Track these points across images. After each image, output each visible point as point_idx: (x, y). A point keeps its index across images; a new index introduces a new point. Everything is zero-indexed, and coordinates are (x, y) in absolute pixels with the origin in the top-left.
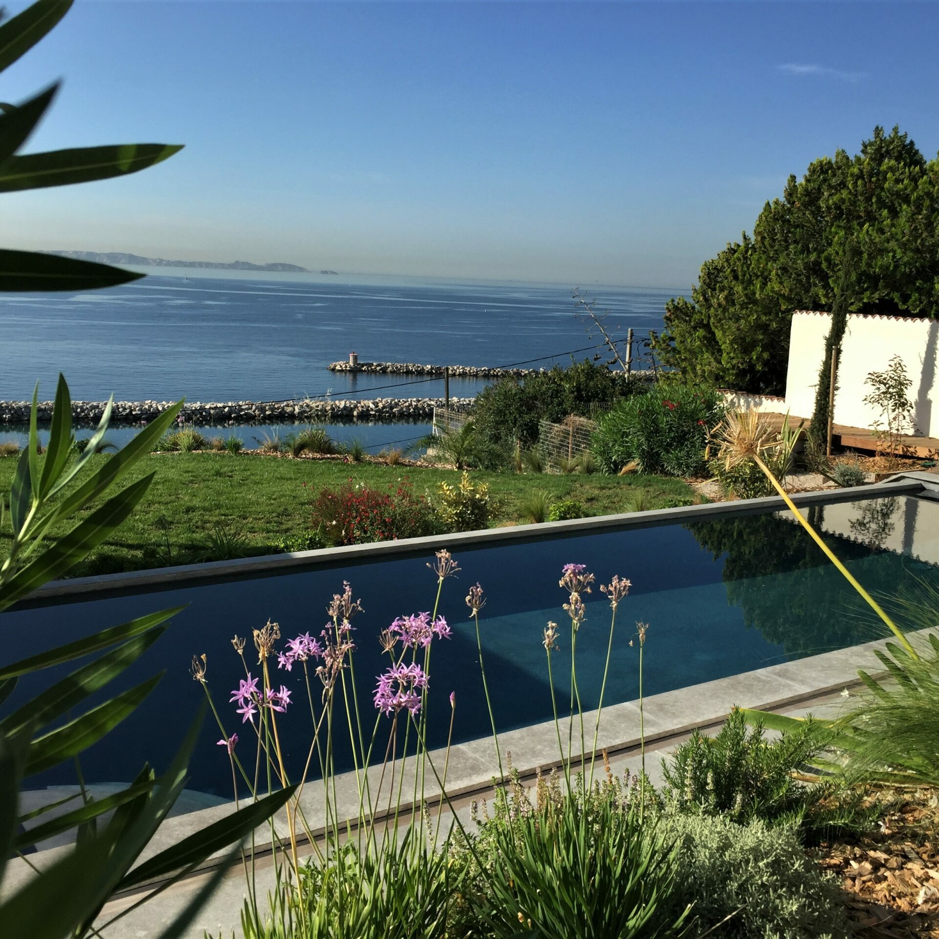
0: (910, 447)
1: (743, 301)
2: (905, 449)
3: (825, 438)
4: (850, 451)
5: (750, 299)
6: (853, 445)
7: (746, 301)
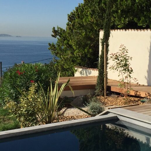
0: (138, 92)
1: (78, 26)
2: (136, 93)
3: (103, 87)
4: (114, 94)
5: (81, 25)
6: (115, 91)
7: (79, 26)
